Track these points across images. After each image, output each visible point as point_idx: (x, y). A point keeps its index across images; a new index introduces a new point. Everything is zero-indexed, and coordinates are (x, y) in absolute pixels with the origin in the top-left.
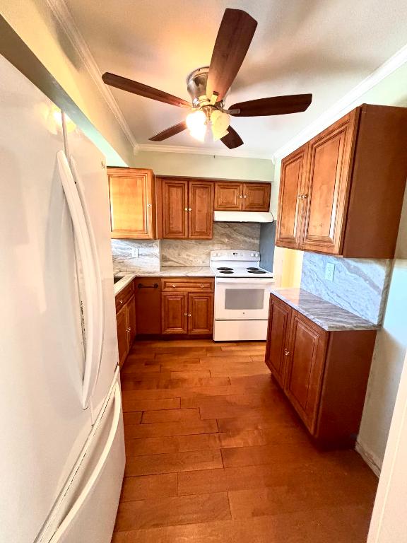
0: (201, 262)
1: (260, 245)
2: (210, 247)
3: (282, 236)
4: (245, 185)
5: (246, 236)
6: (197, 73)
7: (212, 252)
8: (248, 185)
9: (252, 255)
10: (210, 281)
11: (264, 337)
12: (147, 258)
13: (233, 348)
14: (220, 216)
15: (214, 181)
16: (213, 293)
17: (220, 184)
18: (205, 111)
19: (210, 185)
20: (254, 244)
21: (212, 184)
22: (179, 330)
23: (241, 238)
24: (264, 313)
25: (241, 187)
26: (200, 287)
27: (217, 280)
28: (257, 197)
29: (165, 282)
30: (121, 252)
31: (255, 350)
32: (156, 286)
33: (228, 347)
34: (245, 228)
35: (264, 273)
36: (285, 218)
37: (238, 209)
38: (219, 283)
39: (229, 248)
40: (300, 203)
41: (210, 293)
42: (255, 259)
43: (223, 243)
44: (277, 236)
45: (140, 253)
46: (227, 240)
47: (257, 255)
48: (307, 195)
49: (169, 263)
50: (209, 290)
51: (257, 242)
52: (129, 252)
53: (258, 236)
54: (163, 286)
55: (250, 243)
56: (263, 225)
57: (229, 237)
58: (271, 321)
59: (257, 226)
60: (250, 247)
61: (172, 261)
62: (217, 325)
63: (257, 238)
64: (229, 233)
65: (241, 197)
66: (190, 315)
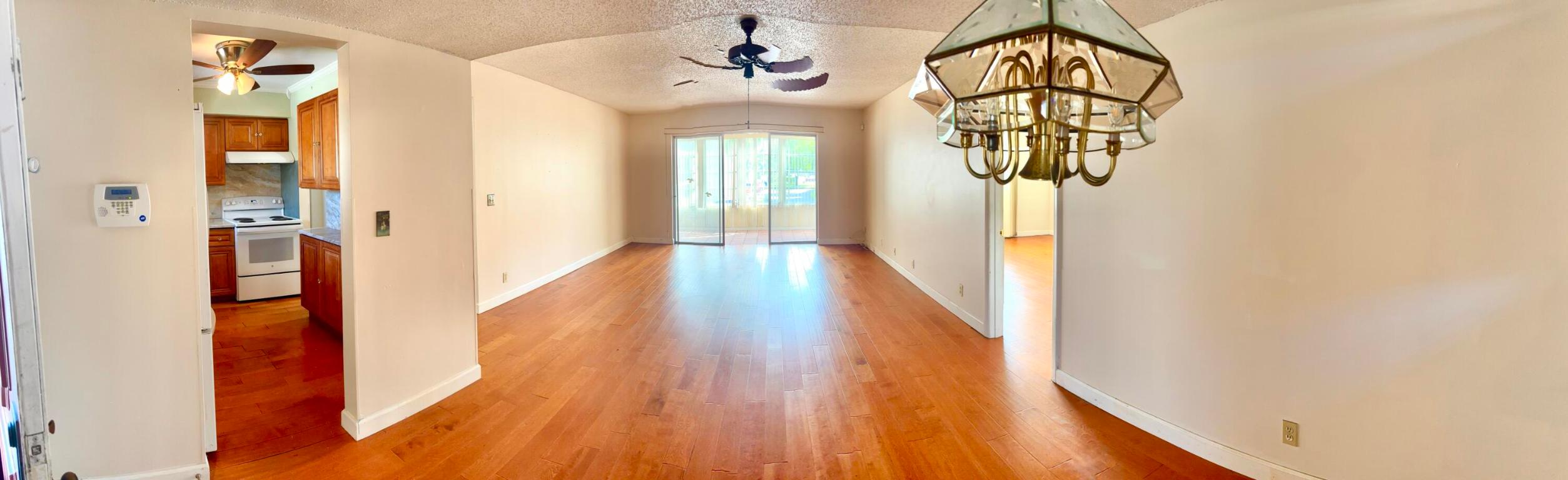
1: (282, 189)
2: (221, 194)
3: (304, 178)
4: (259, 121)
5: (264, 180)
6: (227, 43)
7: (223, 201)
8: (263, 121)
9: (274, 202)
10: (229, 232)
11: (298, 291)
13: (264, 305)
14: (233, 157)
15: (223, 118)
16: (234, 246)
17: (231, 120)
18: (232, 72)
19: (220, 122)
20: (275, 189)
21: (222, 120)
23: (259, 182)
24: (295, 263)
25: (255, 123)
26: (218, 241)
27: (237, 230)
28: (274, 134)
31: (291, 304)
33: (255, 305)
34: (262, 170)
35: (291, 219)
36: (305, 161)
37: (253, 149)
38: (240, 234)
39: (245, 195)
40: (315, 148)
41: (231, 246)
42: (276, 206)
43: (237, 189)
44: (300, 179)
46: (241, 185)
47: (279, 202)
48: (319, 143)
51: (278, 186)
53: (280, 180)
55: (270, 187)
56: (283, 167)
57: (243, 181)
58: (303, 271)
59: (276, 167)
60: (270, 193)
62: (241, 282)
63: (278, 182)
64: (242, 176)
65: (256, 135)
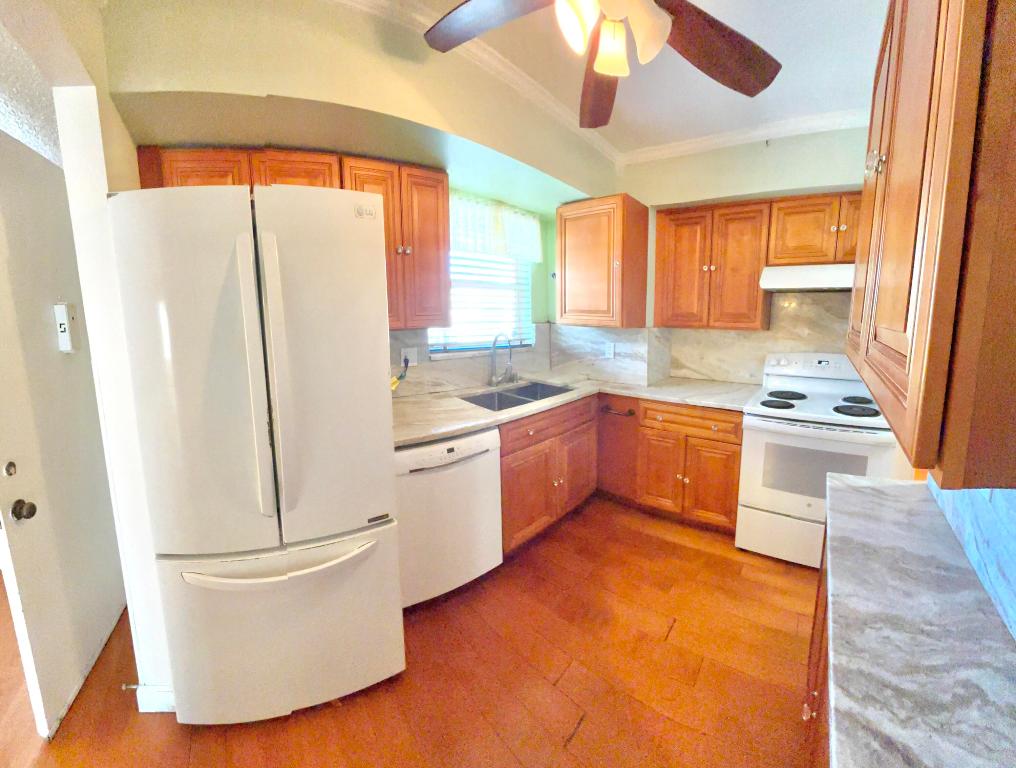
0: (747, 376)
4: (844, 198)
7: (767, 357)
8: (851, 197)
10: (735, 419)
12: (628, 360)
15: (769, 202)
16: (740, 445)
19: (761, 211)
22: (667, 504)
25: (835, 205)
26: (710, 429)
27: (746, 420)
29: (646, 409)
30: (593, 349)
32: (631, 413)
37: (823, 260)
45: (617, 351)
49: (683, 372)
50: (732, 438)
52: (602, 347)
54: (642, 416)
57: (812, 325)
61: (689, 368)
65: (833, 228)
66: (687, 481)
